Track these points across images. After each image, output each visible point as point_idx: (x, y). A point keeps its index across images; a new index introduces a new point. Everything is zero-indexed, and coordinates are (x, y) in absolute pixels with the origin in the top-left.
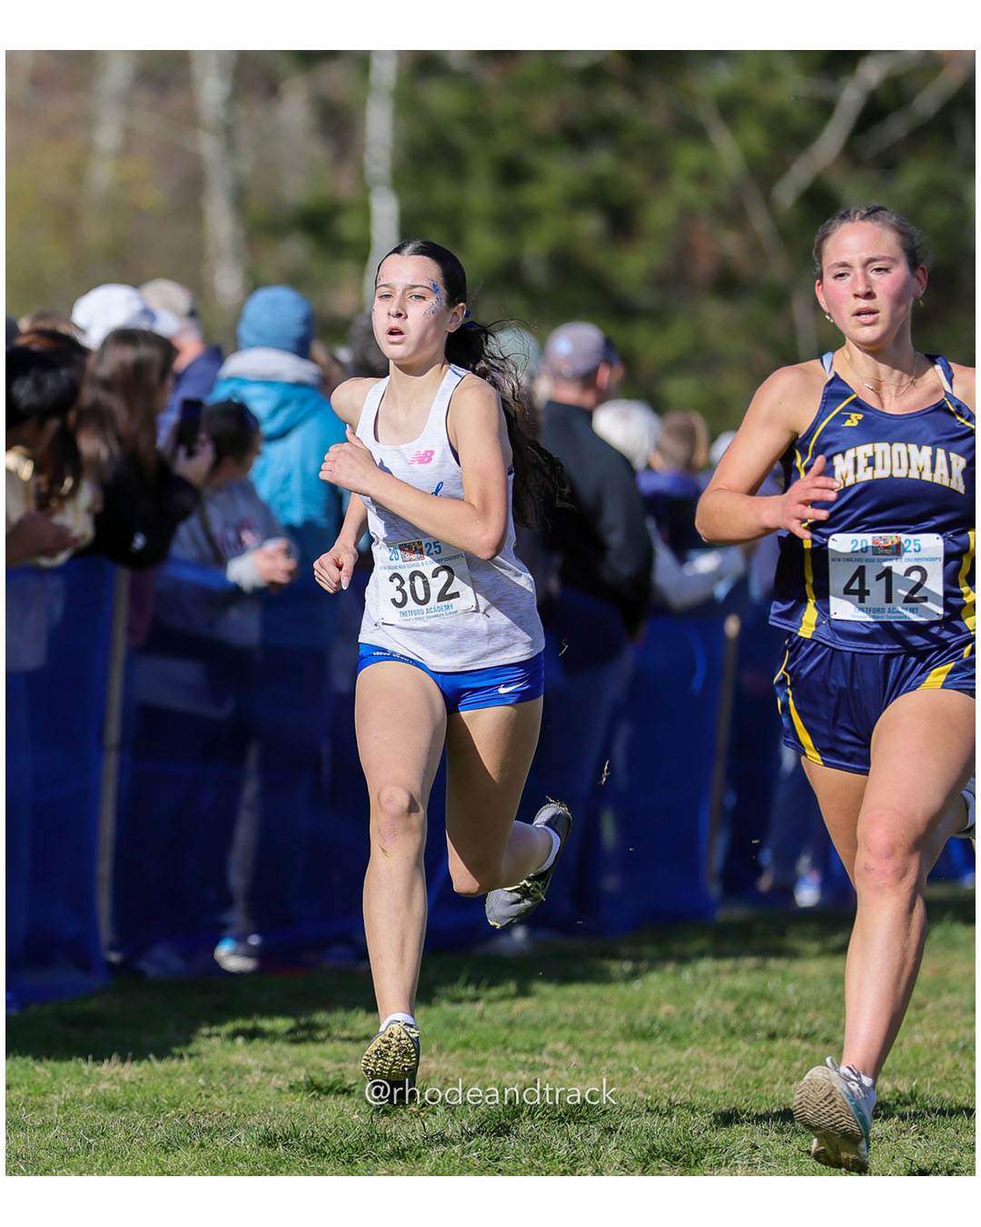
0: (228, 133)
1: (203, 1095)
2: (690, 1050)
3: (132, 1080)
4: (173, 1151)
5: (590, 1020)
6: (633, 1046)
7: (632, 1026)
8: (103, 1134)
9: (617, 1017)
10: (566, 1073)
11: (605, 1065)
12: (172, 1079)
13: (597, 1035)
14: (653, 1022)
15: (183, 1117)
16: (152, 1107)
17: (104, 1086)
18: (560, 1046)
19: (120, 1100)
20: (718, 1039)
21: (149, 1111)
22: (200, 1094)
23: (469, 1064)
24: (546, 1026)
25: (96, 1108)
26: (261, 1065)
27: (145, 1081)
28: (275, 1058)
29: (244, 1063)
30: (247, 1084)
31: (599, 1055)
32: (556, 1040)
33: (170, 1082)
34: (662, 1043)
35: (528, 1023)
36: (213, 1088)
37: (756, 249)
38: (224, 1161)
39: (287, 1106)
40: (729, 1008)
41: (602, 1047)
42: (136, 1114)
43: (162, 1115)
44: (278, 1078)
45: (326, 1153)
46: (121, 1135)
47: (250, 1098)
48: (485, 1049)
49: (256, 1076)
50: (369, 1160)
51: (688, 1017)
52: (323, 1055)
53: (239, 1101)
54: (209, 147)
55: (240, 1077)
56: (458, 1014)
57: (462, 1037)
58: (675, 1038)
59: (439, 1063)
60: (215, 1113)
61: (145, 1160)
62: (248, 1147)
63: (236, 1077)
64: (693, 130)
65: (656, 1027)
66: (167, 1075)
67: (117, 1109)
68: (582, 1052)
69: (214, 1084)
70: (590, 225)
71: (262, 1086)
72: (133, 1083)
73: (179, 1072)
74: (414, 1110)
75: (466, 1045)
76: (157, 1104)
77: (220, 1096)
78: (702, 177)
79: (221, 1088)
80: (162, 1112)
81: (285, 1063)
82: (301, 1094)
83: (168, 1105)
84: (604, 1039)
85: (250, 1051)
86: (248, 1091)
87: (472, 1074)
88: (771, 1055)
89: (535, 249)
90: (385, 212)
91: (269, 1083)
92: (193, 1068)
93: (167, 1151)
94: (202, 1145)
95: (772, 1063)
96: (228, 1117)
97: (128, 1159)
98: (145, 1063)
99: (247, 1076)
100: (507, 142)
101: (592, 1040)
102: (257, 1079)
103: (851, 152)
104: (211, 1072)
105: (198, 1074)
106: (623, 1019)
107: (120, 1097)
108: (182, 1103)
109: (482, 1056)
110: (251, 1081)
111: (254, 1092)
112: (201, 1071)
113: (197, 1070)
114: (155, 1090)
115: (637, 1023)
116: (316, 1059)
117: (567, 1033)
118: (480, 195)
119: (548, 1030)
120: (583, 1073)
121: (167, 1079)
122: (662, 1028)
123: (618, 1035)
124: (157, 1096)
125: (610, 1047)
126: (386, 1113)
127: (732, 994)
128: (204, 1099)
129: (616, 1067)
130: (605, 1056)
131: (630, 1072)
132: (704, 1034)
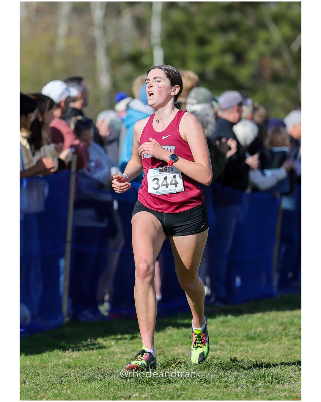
0: (104, 28)
1: (101, 362)
2: (268, 343)
3: (76, 357)
4: (91, 382)
5: (233, 334)
6: (248, 342)
7: (248, 336)
8: (66, 376)
9: (243, 332)
10: (225, 352)
11: (239, 349)
12: (90, 357)
13: (236, 339)
15: (94, 370)
16: (83, 367)
17: (67, 359)
18: (223, 343)
19: (72, 365)
20: (278, 339)
21: (82, 368)
22: (100, 362)
24: (218, 336)
25: (64, 368)
26: (121, 351)
27: (81, 357)
28: (126, 349)
29: (115, 351)
30: (116, 358)
31: (237, 346)
32: (222, 341)
33: (89, 358)
34: (259, 341)
35: (212, 335)
36: (104, 360)
37: (285, 67)
38: (108, 385)
40: (281, 328)
41: (238, 343)
42: (78, 369)
43: (87, 369)
44: (127, 356)
45: (144, 382)
46: (73, 377)
47: (117, 363)
49: (119, 355)
50: (159, 384)
51: (267, 332)
53: (113, 364)
54: (97, 33)
55: (113, 356)
56: (188, 332)
57: (190, 340)
58: (262, 339)
59: (182, 349)
60: (105, 368)
61: (81, 386)
62: (117, 380)
63: (112, 356)
64: (262, 26)
65: (256, 336)
66: (88, 355)
67: (71, 367)
68: (231, 345)
69: (105, 358)
70: (228, 59)
71: (121, 359)
72: (76, 358)
73: (92, 355)
74: (174, 366)
76: (85, 365)
77: (107, 363)
78: (268, 42)
79: (107, 360)
80: (87, 368)
81: (129, 350)
83: (89, 366)
84: (238, 340)
85: (117, 347)
86: (116, 361)
89: (210, 68)
90: (158, 56)
91: (124, 357)
92: (97, 353)
93: (89, 382)
94: (101, 380)
95: (296, 347)
96: (109, 370)
97: (75, 385)
98: (80, 352)
99: (116, 355)
100: (200, 31)
101: (234, 341)
102: (119, 356)
104: (103, 354)
105: (99, 355)
106: (245, 333)
107: (72, 363)
108: (93, 365)
110: (117, 357)
111: (118, 361)
112: (100, 354)
113: (99, 353)
114: (84, 361)
115: (250, 334)
117: (226, 338)
118: (192, 50)
119: (219, 337)
120: (231, 352)
121: (88, 357)
122: (258, 336)
123: (244, 338)
124: (85, 363)
125: (241, 343)
126: (164, 367)
127: (282, 324)
128: (101, 364)
129: (243, 350)
130: (239, 346)
131: (248, 352)
132: (273, 338)
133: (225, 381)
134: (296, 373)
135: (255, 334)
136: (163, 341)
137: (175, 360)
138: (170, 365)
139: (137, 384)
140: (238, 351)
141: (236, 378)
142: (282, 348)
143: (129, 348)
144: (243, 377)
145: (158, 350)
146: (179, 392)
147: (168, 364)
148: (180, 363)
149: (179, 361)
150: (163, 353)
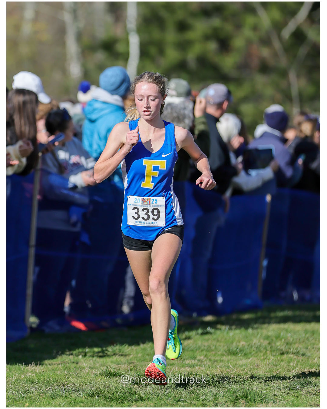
2: (251, 359)
3: (40, 372)
4: (55, 399)
5: (213, 348)
6: (229, 357)
7: (229, 350)
8: (29, 392)
9: (224, 346)
10: (204, 368)
11: (219, 365)
12: (55, 371)
13: (216, 353)
14: (237, 348)
15: (59, 386)
16: (47, 382)
17: (29, 374)
18: (202, 357)
19: (35, 380)
20: (262, 354)
21: (46, 384)
22: (66, 377)
24: (197, 350)
25: (26, 383)
26: (88, 366)
27: (44, 372)
28: (94, 363)
29: (82, 366)
30: (84, 373)
31: (217, 361)
32: (200, 356)
33: (54, 373)
34: (240, 356)
35: (190, 349)
36: (70, 375)
38: (74, 403)
39: (98, 381)
40: (266, 342)
41: (218, 358)
42: (41, 385)
44: (95, 371)
45: (113, 400)
46: (36, 393)
47: (84, 378)
49: (87, 370)
50: (130, 402)
51: (250, 346)
52: (112, 362)
53: (80, 380)
55: (80, 370)
58: (245, 354)
60: (71, 384)
61: (45, 403)
62: (83, 397)
63: (79, 371)
65: (238, 350)
67: (34, 383)
68: (210, 360)
69: (71, 373)
70: (212, 46)
71: (89, 374)
72: (40, 373)
73: (58, 368)
76: (49, 381)
77: (73, 378)
79: (73, 375)
80: (51, 384)
81: (98, 365)
82: (103, 376)
83: (53, 381)
84: (219, 355)
85: (84, 361)
86: (84, 376)
87: (169, 369)
88: (282, 361)
89: (192, 56)
90: (134, 42)
91: (92, 372)
92: (63, 367)
93: (53, 399)
94: (66, 397)
95: (282, 364)
96: (76, 386)
97: (38, 402)
98: (44, 365)
99: (83, 370)
101: (214, 356)
102: (87, 371)
104: (70, 368)
105: (65, 370)
106: (226, 347)
107: (35, 378)
108: (58, 381)
109: (172, 362)
110: (85, 372)
111: (86, 376)
112: (66, 368)
114: (48, 376)
115: (231, 348)
116: (109, 363)
117: (205, 353)
119: (197, 352)
120: (211, 368)
121: (53, 371)
122: (241, 351)
123: (224, 353)
124: (49, 378)
125: (221, 358)
127: (267, 337)
128: (67, 379)
129: (223, 365)
130: (219, 361)
131: (229, 367)
132: (257, 353)
133: (203, 399)
134: (281, 391)
136: (135, 355)
139: (105, 401)
140: (218, 366)
141: (215, 396)
142: (266, 364)
143: (98, 362)
144: (222, 395)
145: (130, 365)
150: (135, 368)
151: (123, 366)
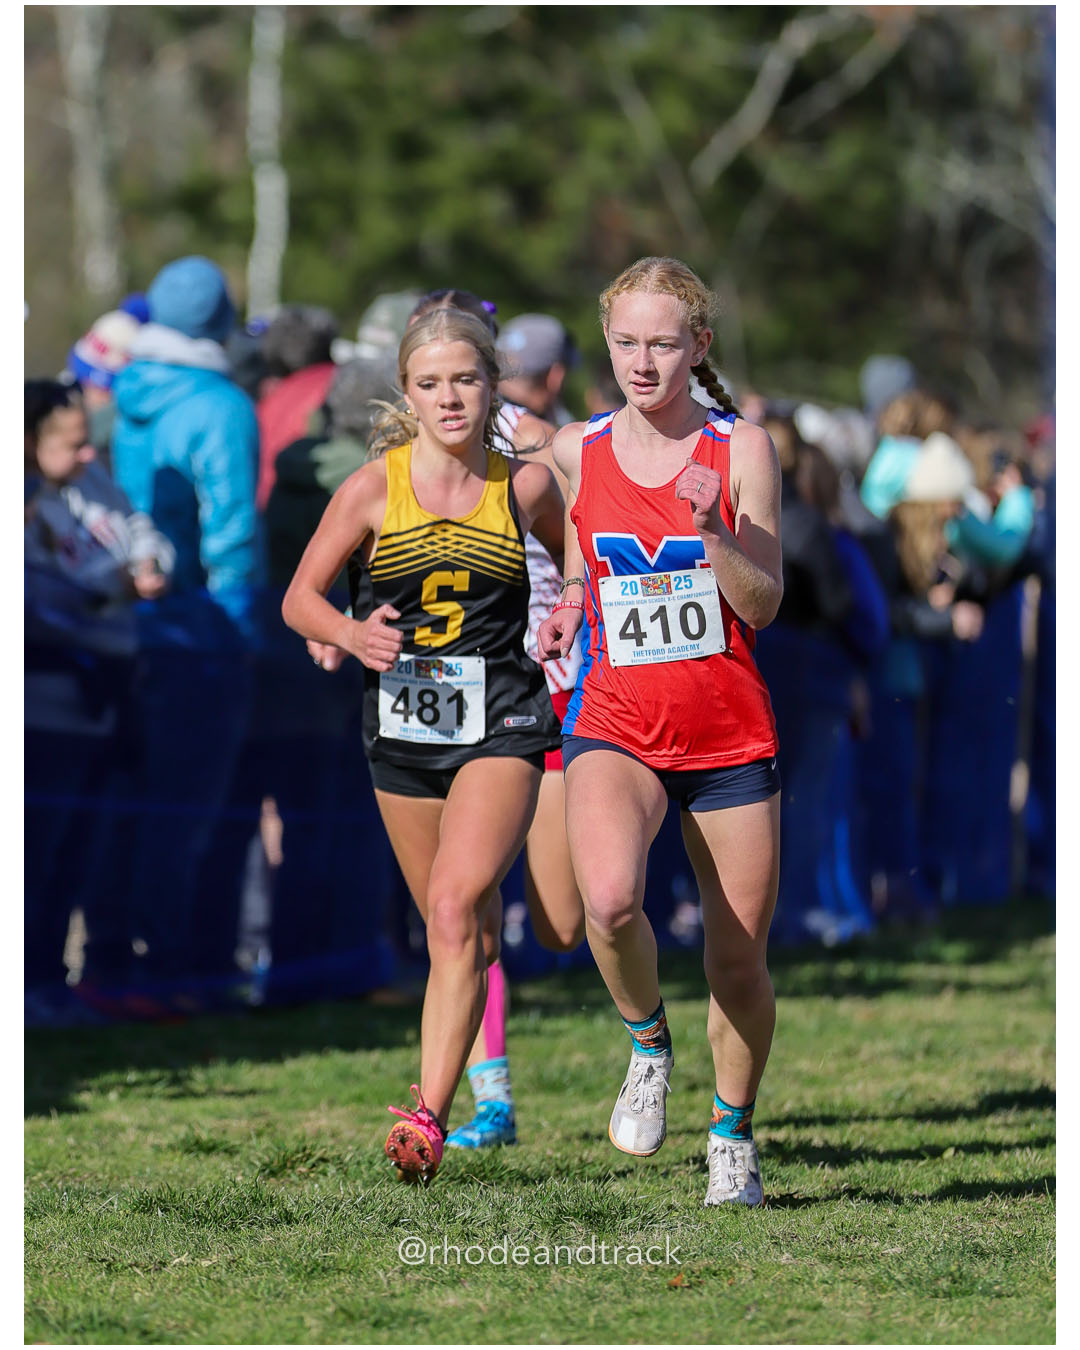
0: (101, 104)
1: (73, 1156)
6: (541, 1099)
7: (540, 1078)
12: (39, 1136)
15: (51, 1180)
22: (70, 1155)
23: (364, 1119)
26: (137, 1122)
28: (152, 1115)
29: (118, 1121)
30: (121, 1144)
33: (37, 1140)
34: (572, 1095)
36: (84, 1149)
37: (673, 231)
38: (95, 1228)
39: (164, 1168)
44: (156, 1136)
47: (124, 1158)
48: (381, 1104)
49: (131, 1135)
50: (254, 1227)
51: (599, 1066)
52: (203, 1111)
53: (113, 1162)
54: (77, 119)
55: (113, 1136)
56: (351, 1065)
57: (356, 1090)
58: (587, 1090)
59: (330, 1119)
60: (86, 1175)
62: (121, 1212)
63: (109, 1136)
64: (602, 101)
65: (566, 1078)
66: (33, 1132)
69: (85, 1144)
70: (495, 205)
71: (137, 1146)
73: (46, 1129)
74: (303, 1170)
75: (359, 1099)
77: (91, 1157)
78: (618, 153)
79: (92, 1148)
81: (162, 1120)
82: (179, 1153)
83: (34, 1167)
85: (125, 1108)
86: (122, 1151)
89: (436, 230)
90: (271, 191)
91: (146, 1141)
92: (62, 1127)
93: (32, 1219)
94: (71, 1211)
96: (100, 1180)
99: (121, 1135)
100: (403, 115)
102: (132, 1138)
103: (778, 125)
104: (82, 1130)
105: (67, 1133)
106: (530, 1069)
108: (49, 1165)
109: (377, 1111)
110: (125, 1140)
111: (129, 1152)
112: (71, 1129)
113: (67, 1128)
115: (546, 1074)
116: (197, 1116)
118: (374, 173)
121: (33, 1137)
122: (576, 1079)
123: (526, 1086)
126: (273, 1174)
128: (74, 1160)
131: (538, 1128)
133: (464, 1218)
135: (564, 1070)
137: (307, 1152)
138: (292, 1168)
139: (184, 1224)
141: (500, 1209)
143: (164, 1113)
144: (520, 1207)
145: (257, 1120)
146: (316, 1253)
147: (285, 1165)
148: (323, 1160)
149: (319, 1154)
150: (269, 1130)
151: (234, 1123)
